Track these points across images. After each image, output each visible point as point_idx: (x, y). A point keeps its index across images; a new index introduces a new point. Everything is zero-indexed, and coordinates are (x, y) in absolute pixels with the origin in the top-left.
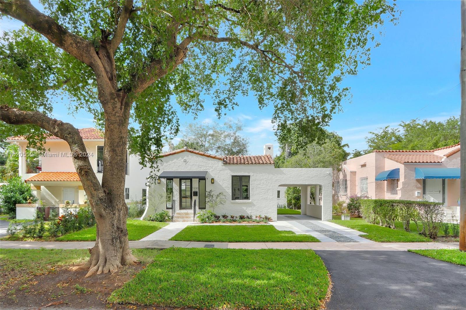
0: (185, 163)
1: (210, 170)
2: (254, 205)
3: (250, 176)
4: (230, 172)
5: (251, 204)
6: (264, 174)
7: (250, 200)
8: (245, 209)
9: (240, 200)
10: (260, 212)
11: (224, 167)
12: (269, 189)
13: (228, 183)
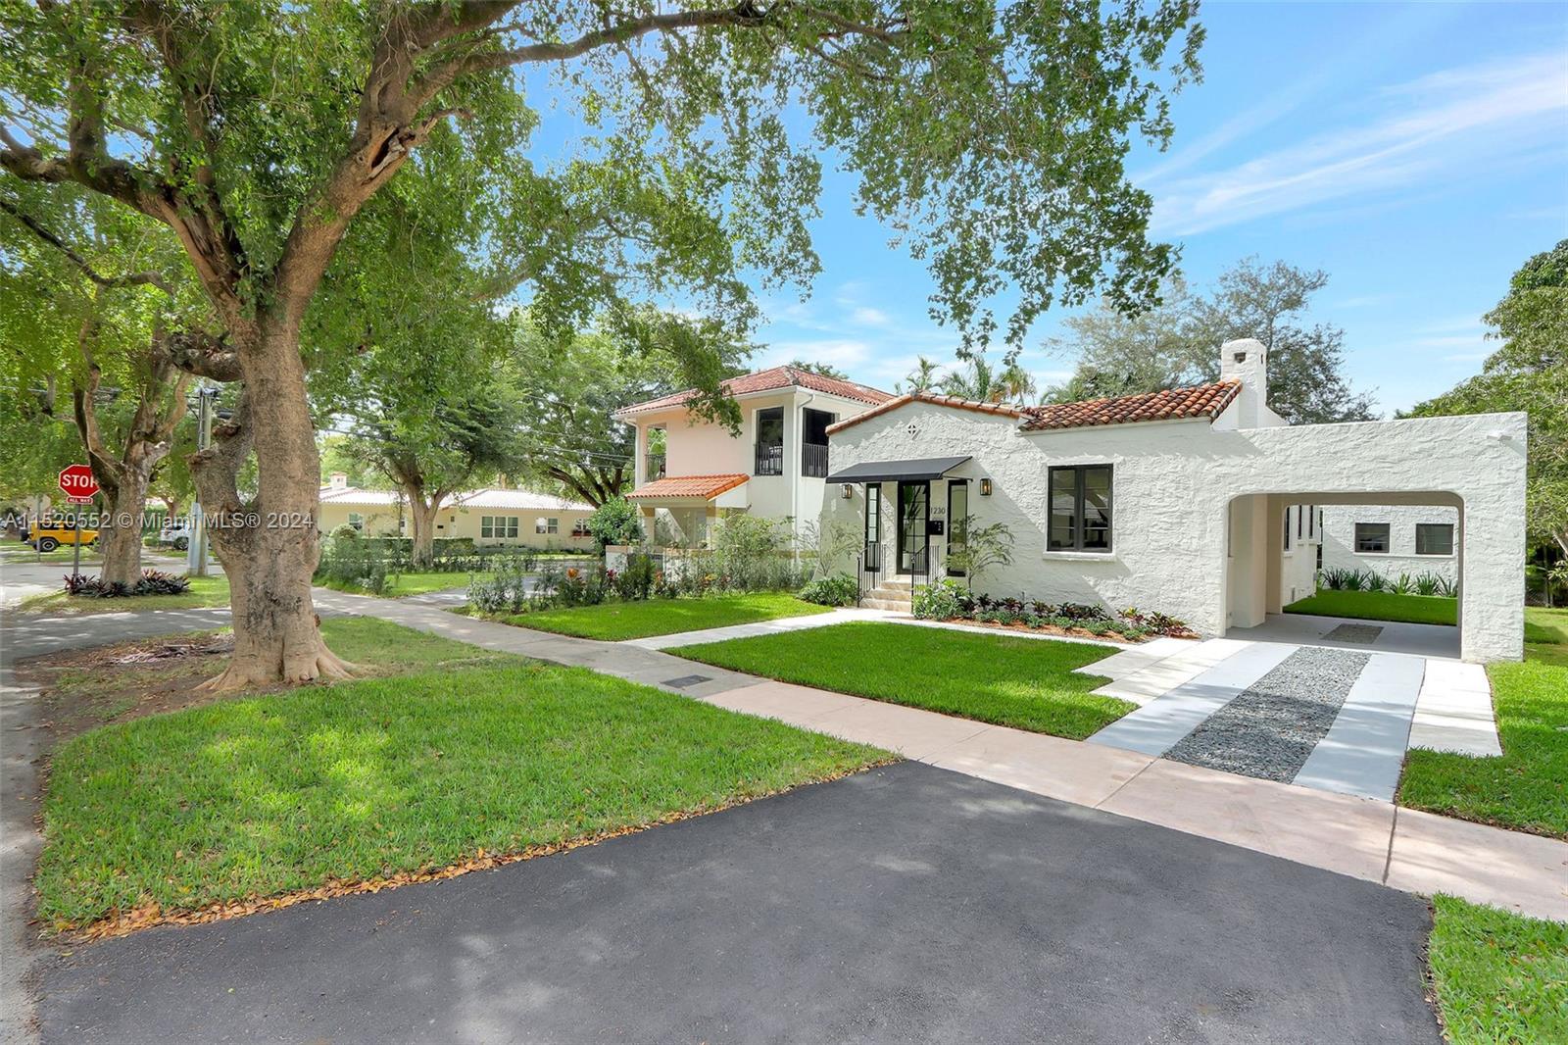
0: (911, 436)
1: (981, 454)
2: (1127, 573)
3: (1112, 465)
4: (1044, 455)
5: (1117, 569)
6: (1166, 457)
7: (1111, 551)
8: (1091, 583)
9: (1077, 550)
10: (1150, 597)
11: (1023, 439)
12: (1187, 513)
13: (1035, 491)
